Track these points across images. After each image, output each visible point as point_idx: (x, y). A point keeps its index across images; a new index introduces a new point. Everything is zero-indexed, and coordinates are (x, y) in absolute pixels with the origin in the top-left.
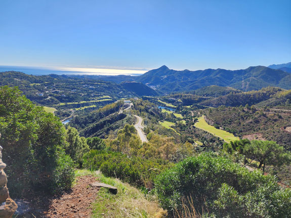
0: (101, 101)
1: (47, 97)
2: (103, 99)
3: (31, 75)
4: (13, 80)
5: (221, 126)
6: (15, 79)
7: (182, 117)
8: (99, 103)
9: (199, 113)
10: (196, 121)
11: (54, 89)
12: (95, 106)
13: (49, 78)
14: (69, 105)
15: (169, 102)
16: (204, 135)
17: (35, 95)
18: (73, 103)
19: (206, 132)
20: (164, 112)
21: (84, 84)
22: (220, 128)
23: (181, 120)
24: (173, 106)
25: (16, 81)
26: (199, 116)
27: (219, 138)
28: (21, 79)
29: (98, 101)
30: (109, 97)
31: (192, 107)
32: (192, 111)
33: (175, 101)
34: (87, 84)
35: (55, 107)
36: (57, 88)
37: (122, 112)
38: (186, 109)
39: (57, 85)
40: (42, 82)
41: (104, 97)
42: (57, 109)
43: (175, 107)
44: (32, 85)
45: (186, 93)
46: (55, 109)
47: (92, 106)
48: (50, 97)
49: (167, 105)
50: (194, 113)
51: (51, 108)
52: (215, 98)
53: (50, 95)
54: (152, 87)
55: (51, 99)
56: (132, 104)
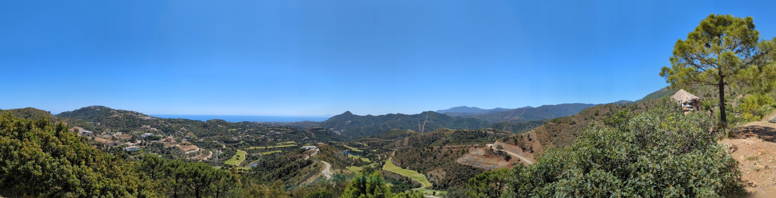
0: (286, 146)
1: (240, 141)
2: (288, 144)
3: (230, 122)
4: (217, 126)
5: (407, 166)
6: (219, 125)
7: (370, 161)
8: (285, 148)
9: (386, 156)
10: (384, 163)
11: (246, 135)
12: (280, 151)
13: (243, 125)
14: (258, 149)
15: (355, 146)
16: (393, 176)
17: (231, 139)
18: (261, 147)
19: (395, 174)
20: (351, 157)
21: (272, 130)
22: (407, 168)
23: (369, 164)
24: (359, 151)
25: (219, 127)
26: (386, 159)
27: (407, 177)
28: (222, 125)
29: (284, 146)
30: (294, 142)
31: (378, 151)
32: (378, 155)
33: (360, 145)
34: (274, 130)
35: (246, 151)
36: (248, 133)
37: (308, 157)
38: (373, 152)
39: (248, 131)
40: (237, 128)
41: (290, 142)
42: (248, 153)
43: (362, 151)
44: (230, 130)
45: (371, 137)
46: (246, 152)
47: (278, 151)
48: (242, 141)
49: (354, 149)
50: (381, 156)
51: (243, 151)
52: (399, 141)
53: (243, 140)
54: (336, 132)
55: (243, 143)
56: (318, 150)
